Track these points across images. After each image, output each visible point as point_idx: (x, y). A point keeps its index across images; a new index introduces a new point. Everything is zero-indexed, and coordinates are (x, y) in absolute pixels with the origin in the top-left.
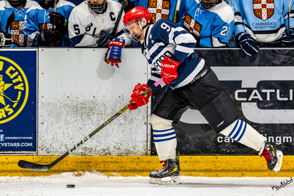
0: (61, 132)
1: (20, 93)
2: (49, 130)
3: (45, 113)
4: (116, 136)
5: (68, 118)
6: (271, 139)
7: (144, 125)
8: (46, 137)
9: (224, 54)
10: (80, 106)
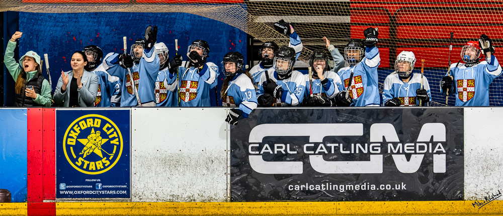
0: (152, 181)
1: (115, 147)
2: (141, 180)
3: (138, 165)
4: (200, 185)
5: (158, 169)
6: (335, 187)
7: (224, 175)
8: (138, 185)
9: (294, 113)
10: (168, 159)
